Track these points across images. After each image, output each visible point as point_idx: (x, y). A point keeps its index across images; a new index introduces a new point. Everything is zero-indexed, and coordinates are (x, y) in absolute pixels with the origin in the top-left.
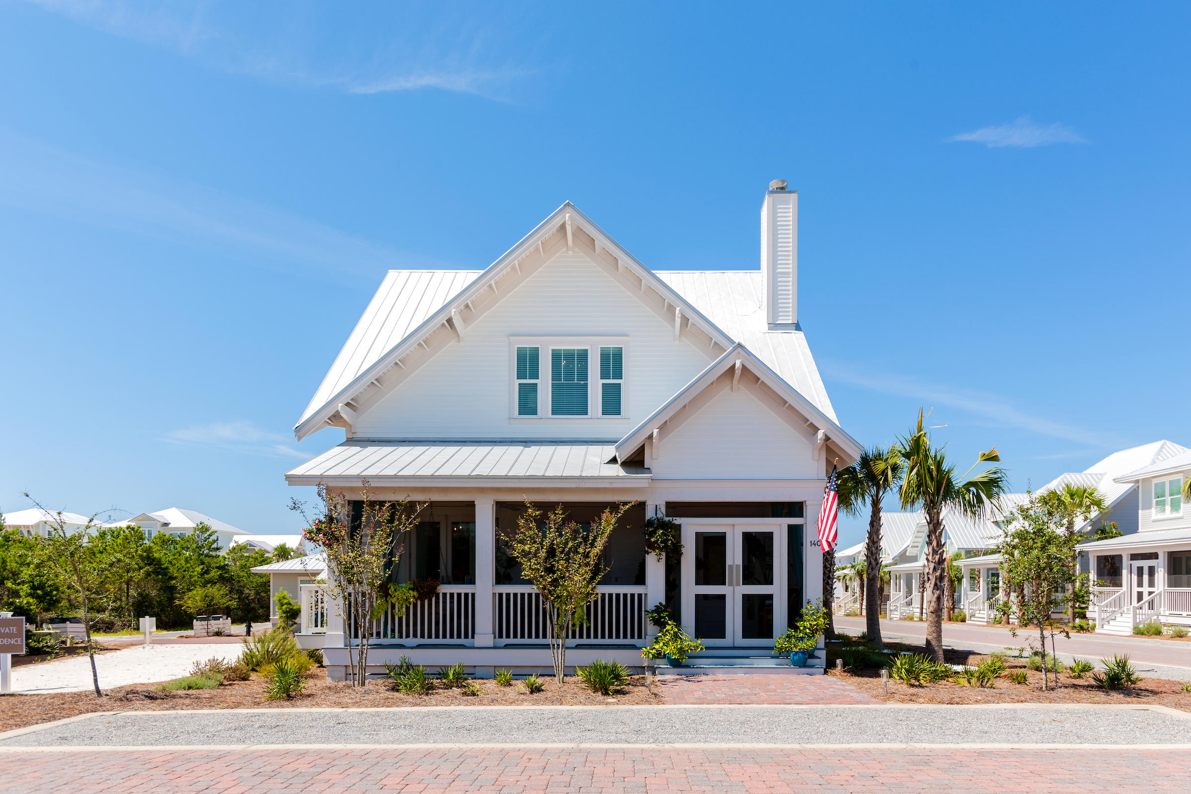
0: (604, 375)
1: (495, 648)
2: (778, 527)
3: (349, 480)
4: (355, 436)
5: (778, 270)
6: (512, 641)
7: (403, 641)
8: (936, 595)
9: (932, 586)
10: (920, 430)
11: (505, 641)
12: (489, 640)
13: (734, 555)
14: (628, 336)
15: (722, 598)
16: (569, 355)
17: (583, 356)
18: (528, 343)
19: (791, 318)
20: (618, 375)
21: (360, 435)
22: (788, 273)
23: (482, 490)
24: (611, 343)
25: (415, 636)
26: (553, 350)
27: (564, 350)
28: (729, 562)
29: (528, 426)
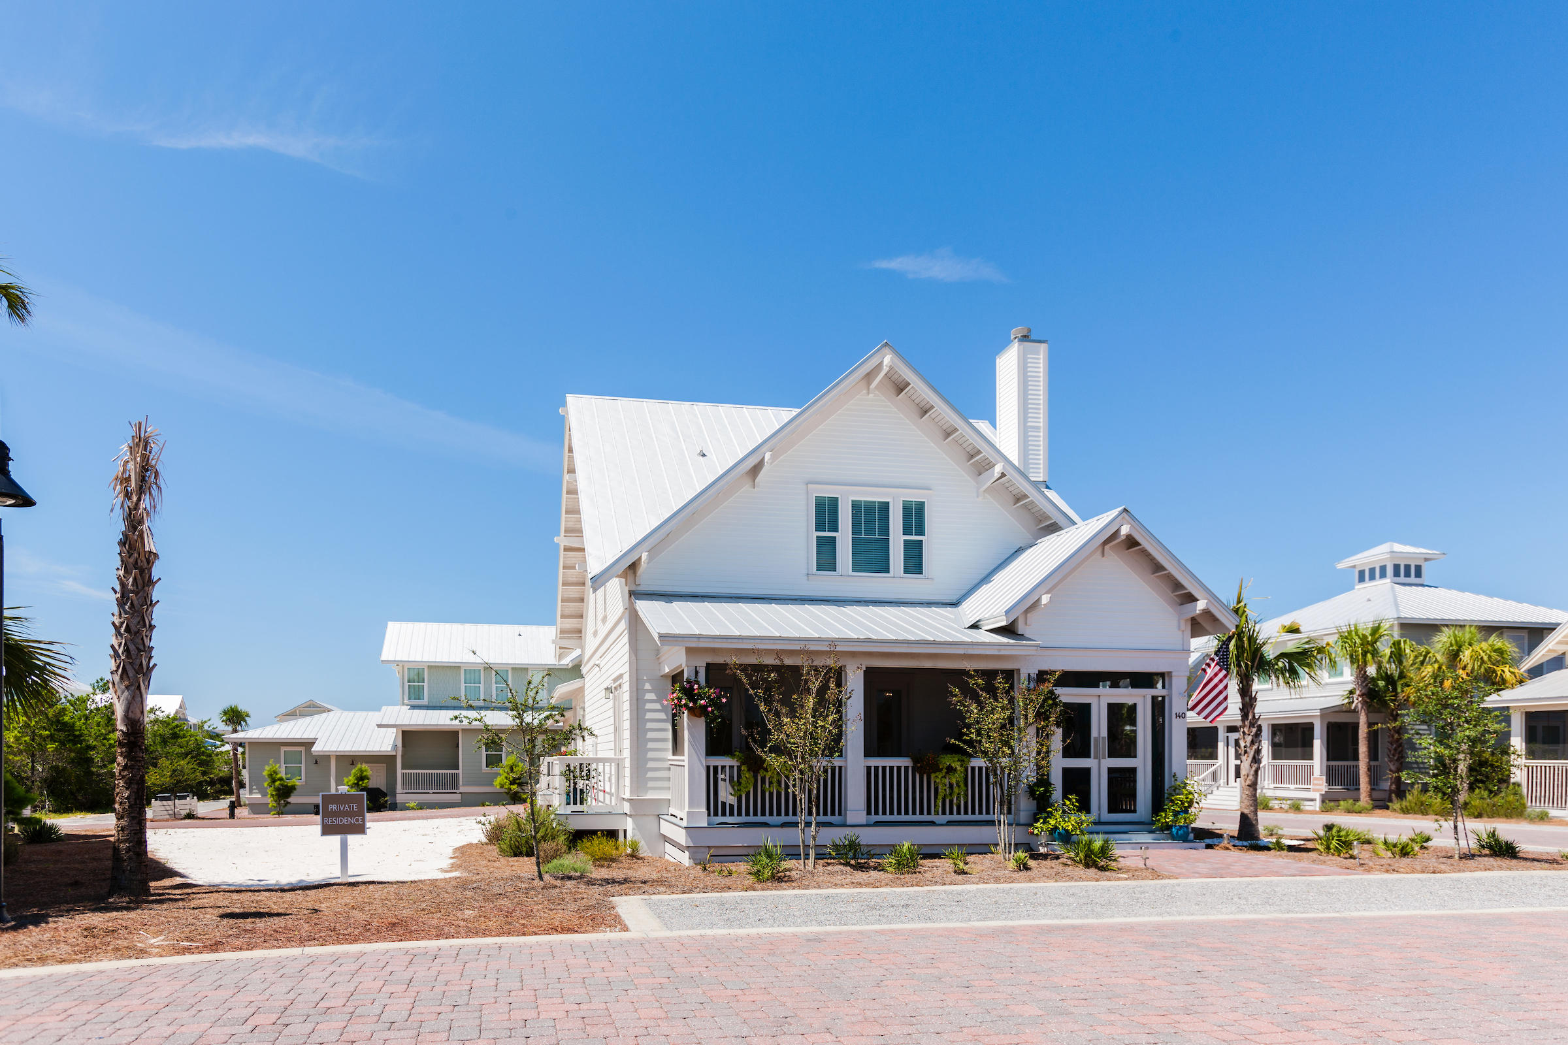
0: (906, 531)
1: (867, 825)
2: (1141, 699)
3: (729, 640)
4: (639, 588)
5: (1029, 424)
6: (881, 818)
7: (767, 819)
8: (1254, 769)
9: (1250, 759)
10: (1239, 602)
11: (874, 818)
12: (862, 817)
13: (1099, 727)
14: (931, 489)
15: (1087, 771)
16: (869, 507)
17: (885, 507)
18: (828, 492)
19: (1042, 475)
20: (921, 531)
21: (643, 588)
22: (1038, 428)
23: (853, 655)
24: (914, 496)
25: (779, 814)
26: (853, 501)
27: (865, 502)
28: (1094, 733)
29: (827, 584)
